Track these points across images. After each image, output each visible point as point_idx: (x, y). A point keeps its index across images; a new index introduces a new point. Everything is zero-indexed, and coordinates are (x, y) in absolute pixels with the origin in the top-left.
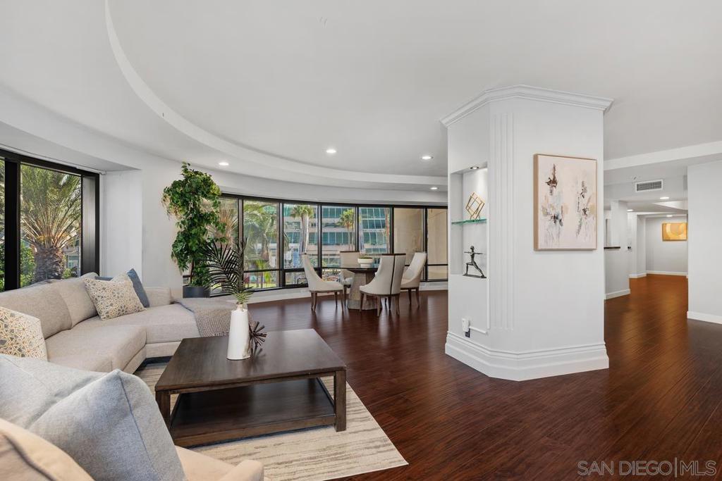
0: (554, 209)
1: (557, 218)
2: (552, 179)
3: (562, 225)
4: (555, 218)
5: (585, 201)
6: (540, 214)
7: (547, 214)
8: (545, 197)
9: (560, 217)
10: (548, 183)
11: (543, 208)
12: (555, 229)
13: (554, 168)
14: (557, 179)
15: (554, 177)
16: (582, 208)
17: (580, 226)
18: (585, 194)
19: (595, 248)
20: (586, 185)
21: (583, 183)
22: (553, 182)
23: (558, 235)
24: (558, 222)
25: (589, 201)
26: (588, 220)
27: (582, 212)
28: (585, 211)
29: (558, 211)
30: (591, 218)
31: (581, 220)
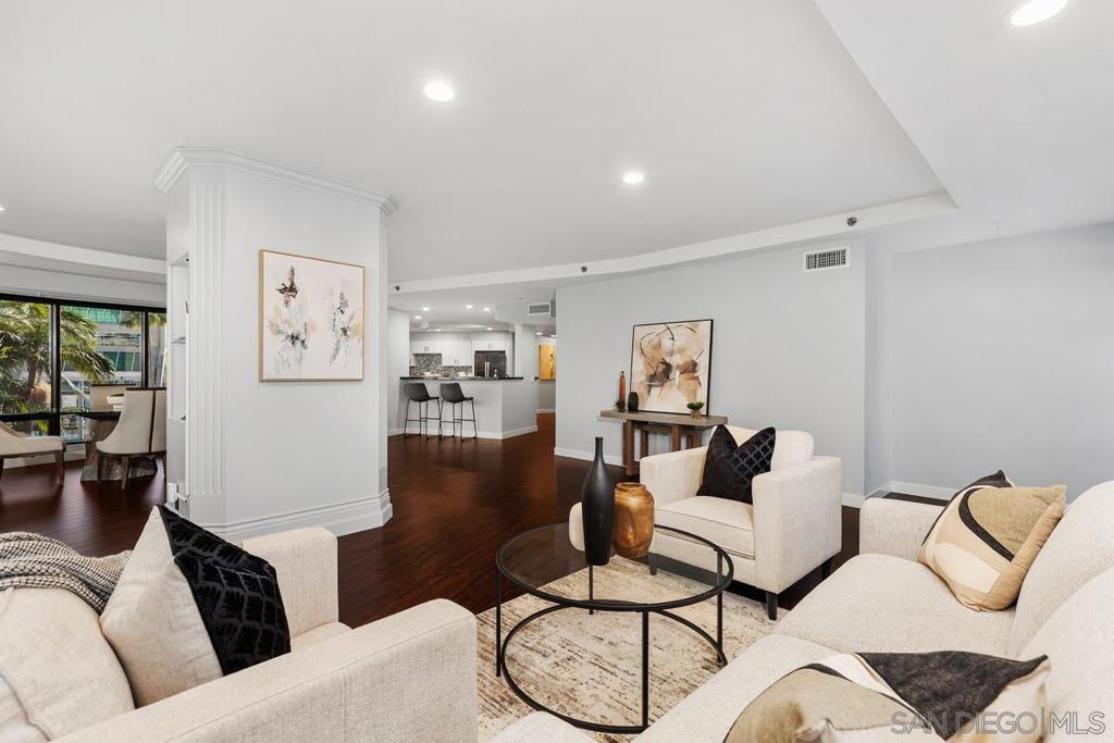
0: (291, 325)
1: (297, 338)
2: (288, 285)
3: (305, 348)
4: (294, 338)
5: (345, 318)
6: (267, 331)
7: (279, 332)
8: (276, 309)
9: (302, 337)
10: (281, 291)
11: (272, 324)
12: (293, 352)
13: (292, 271)
14: (297, 285)
15: (292, 284)
16: (339, 326)
17: (337, 350)
18: (346, 310)
19: (360, 377)
20: (346, 298)
21: (342, 294)
22: (290, 290)
23: (300, 361)
24: (298, 343)
25: (351, 318)
26: (350, 342)
27: (341, 332)
28: (344, 331)
29: (298, 328)
30: (356, 340)
31: (338, 341)
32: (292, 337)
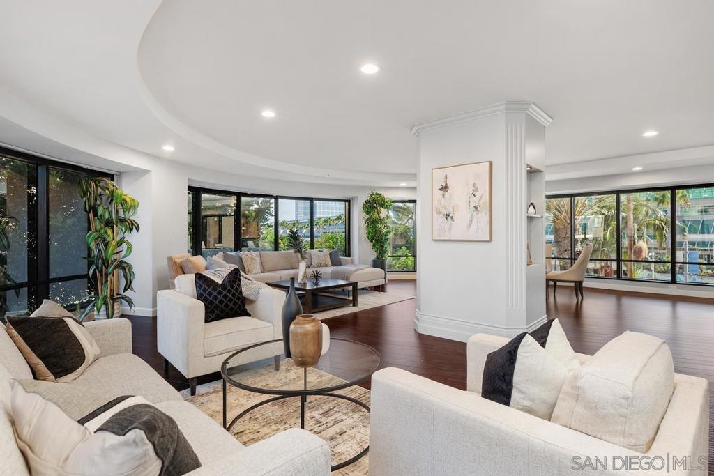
0: (446, 208)
2: (444, 185)
3: (453, 221)
4: (447, 215)
6: (435, 212)
8: (439, 200)
9: (451, 215)
10: (441, 190)
11: (437, 209)
12: (446, 224)
13: (446, 177)
14: (449, 184)
15: (446, 184)
16: (473, 205)
17: (471, 221)
21: (474, 184)
22: (445, 188)
23: (450, 229)
24: (449, 218)
25: (481, 198)
26: (480, 215)
27: (474, 209)
28: (476, 208)
29: (449, 210)
30: (484, 213)
31: (472, 215)
32: (446, 215)
